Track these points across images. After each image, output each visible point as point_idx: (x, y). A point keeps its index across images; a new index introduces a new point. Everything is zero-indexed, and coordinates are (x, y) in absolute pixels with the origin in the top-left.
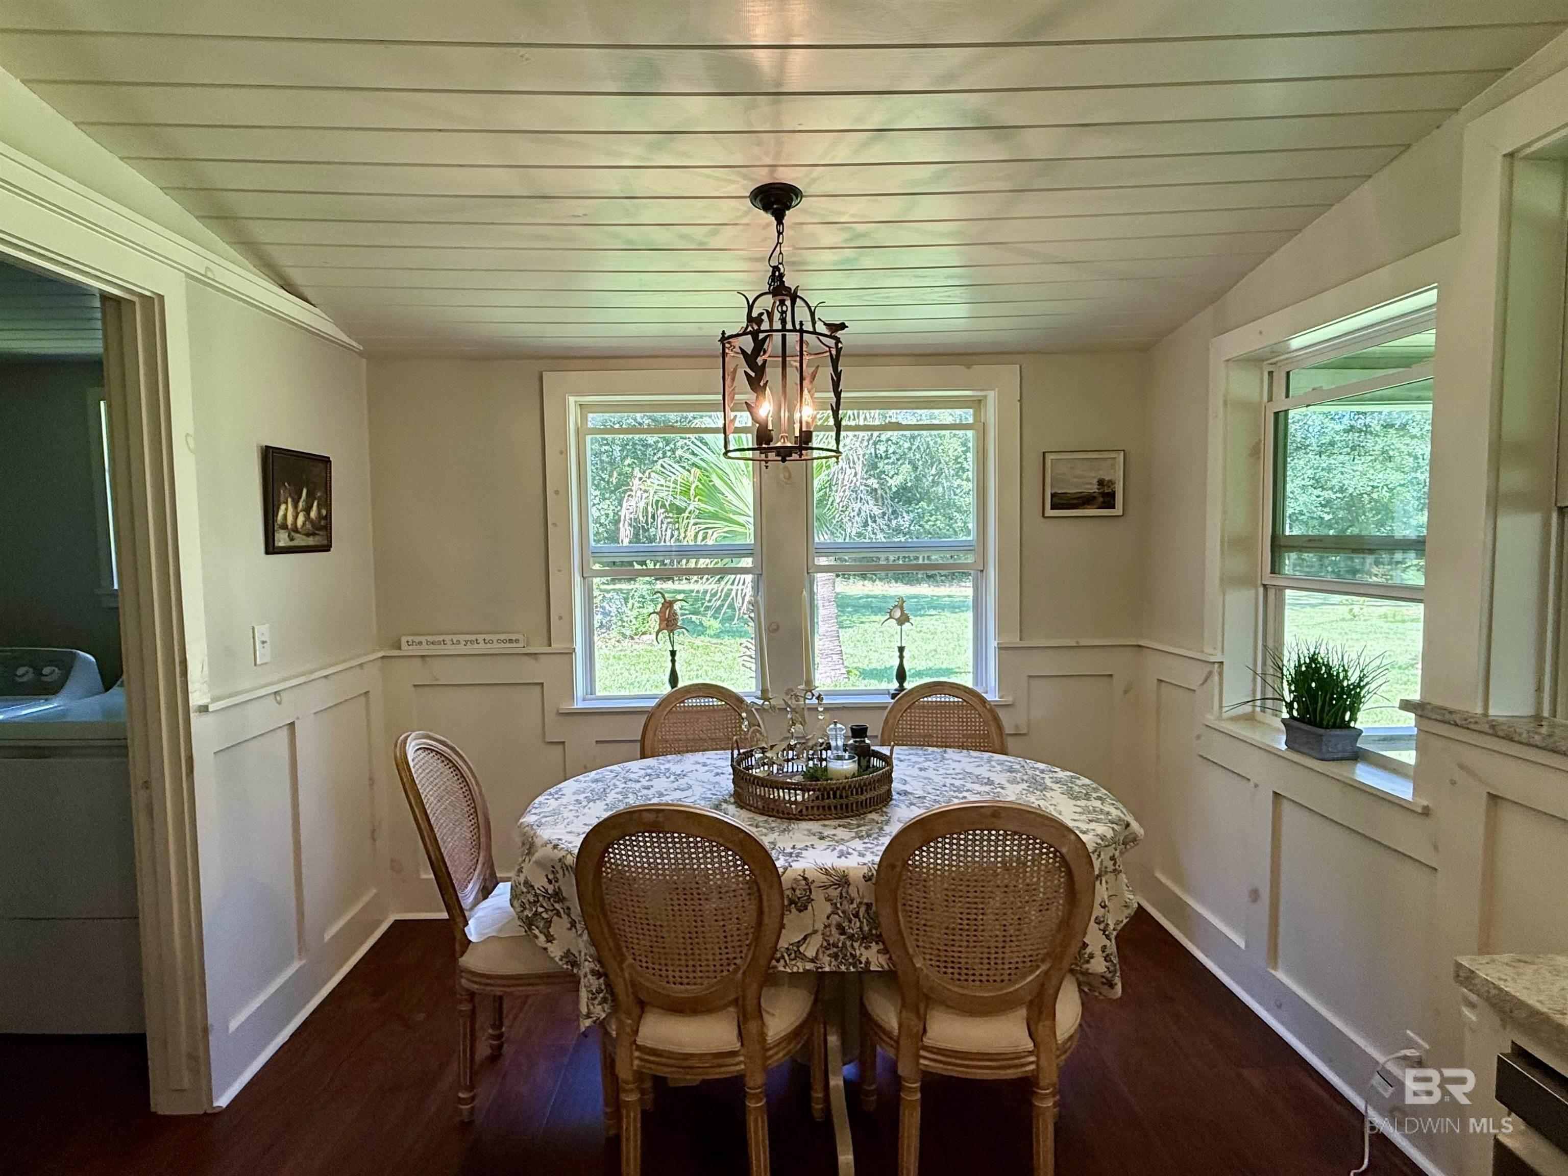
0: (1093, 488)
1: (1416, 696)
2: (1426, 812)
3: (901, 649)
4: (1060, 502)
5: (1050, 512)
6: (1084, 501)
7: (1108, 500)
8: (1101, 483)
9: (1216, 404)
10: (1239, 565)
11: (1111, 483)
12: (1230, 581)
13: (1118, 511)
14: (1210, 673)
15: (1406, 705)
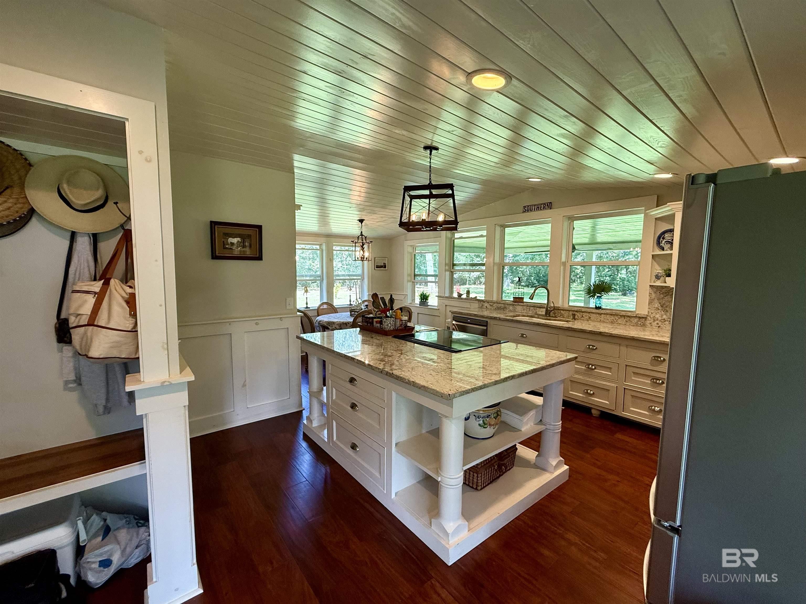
0: (383, 264)
1: (437, 295)
2: (439, 309)
3: (350, 296)
4: (378, 267)
5: (376, 269)
6: (381, 267)
7: (385, 267)
8: (384, 263)
9: (406, 253)
10: (409, 278)
11: (386, 263)
12: (408, 281)
13: (386, 269)
14: (405, 297)
15: (436, 296)
